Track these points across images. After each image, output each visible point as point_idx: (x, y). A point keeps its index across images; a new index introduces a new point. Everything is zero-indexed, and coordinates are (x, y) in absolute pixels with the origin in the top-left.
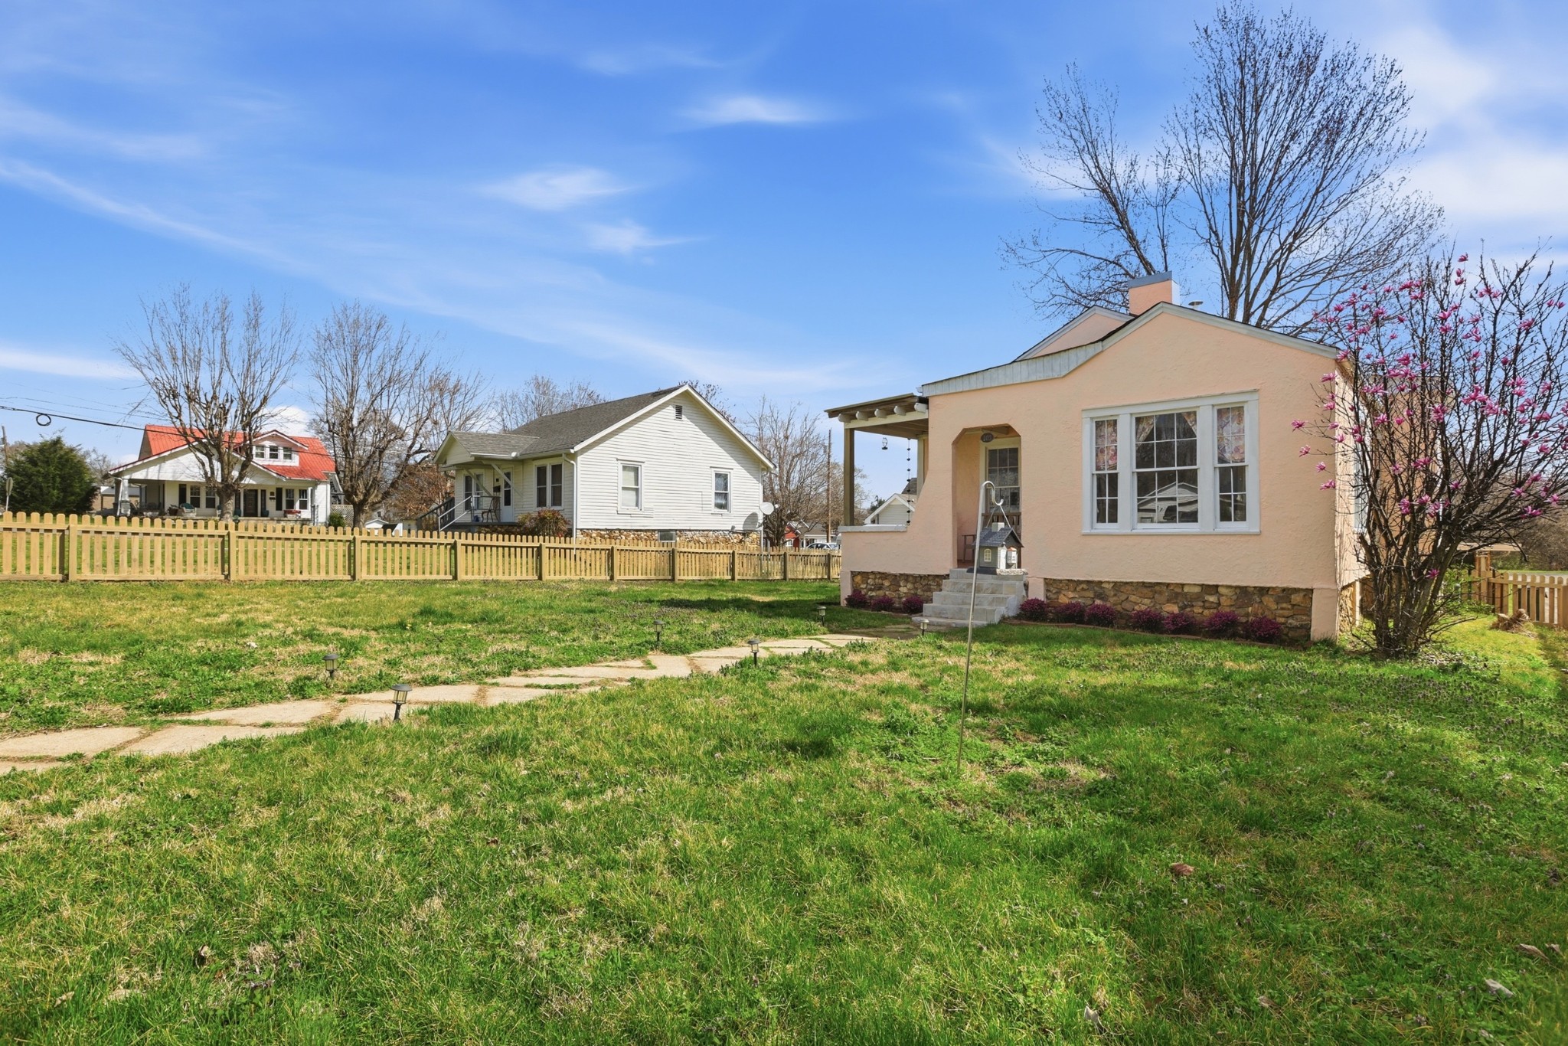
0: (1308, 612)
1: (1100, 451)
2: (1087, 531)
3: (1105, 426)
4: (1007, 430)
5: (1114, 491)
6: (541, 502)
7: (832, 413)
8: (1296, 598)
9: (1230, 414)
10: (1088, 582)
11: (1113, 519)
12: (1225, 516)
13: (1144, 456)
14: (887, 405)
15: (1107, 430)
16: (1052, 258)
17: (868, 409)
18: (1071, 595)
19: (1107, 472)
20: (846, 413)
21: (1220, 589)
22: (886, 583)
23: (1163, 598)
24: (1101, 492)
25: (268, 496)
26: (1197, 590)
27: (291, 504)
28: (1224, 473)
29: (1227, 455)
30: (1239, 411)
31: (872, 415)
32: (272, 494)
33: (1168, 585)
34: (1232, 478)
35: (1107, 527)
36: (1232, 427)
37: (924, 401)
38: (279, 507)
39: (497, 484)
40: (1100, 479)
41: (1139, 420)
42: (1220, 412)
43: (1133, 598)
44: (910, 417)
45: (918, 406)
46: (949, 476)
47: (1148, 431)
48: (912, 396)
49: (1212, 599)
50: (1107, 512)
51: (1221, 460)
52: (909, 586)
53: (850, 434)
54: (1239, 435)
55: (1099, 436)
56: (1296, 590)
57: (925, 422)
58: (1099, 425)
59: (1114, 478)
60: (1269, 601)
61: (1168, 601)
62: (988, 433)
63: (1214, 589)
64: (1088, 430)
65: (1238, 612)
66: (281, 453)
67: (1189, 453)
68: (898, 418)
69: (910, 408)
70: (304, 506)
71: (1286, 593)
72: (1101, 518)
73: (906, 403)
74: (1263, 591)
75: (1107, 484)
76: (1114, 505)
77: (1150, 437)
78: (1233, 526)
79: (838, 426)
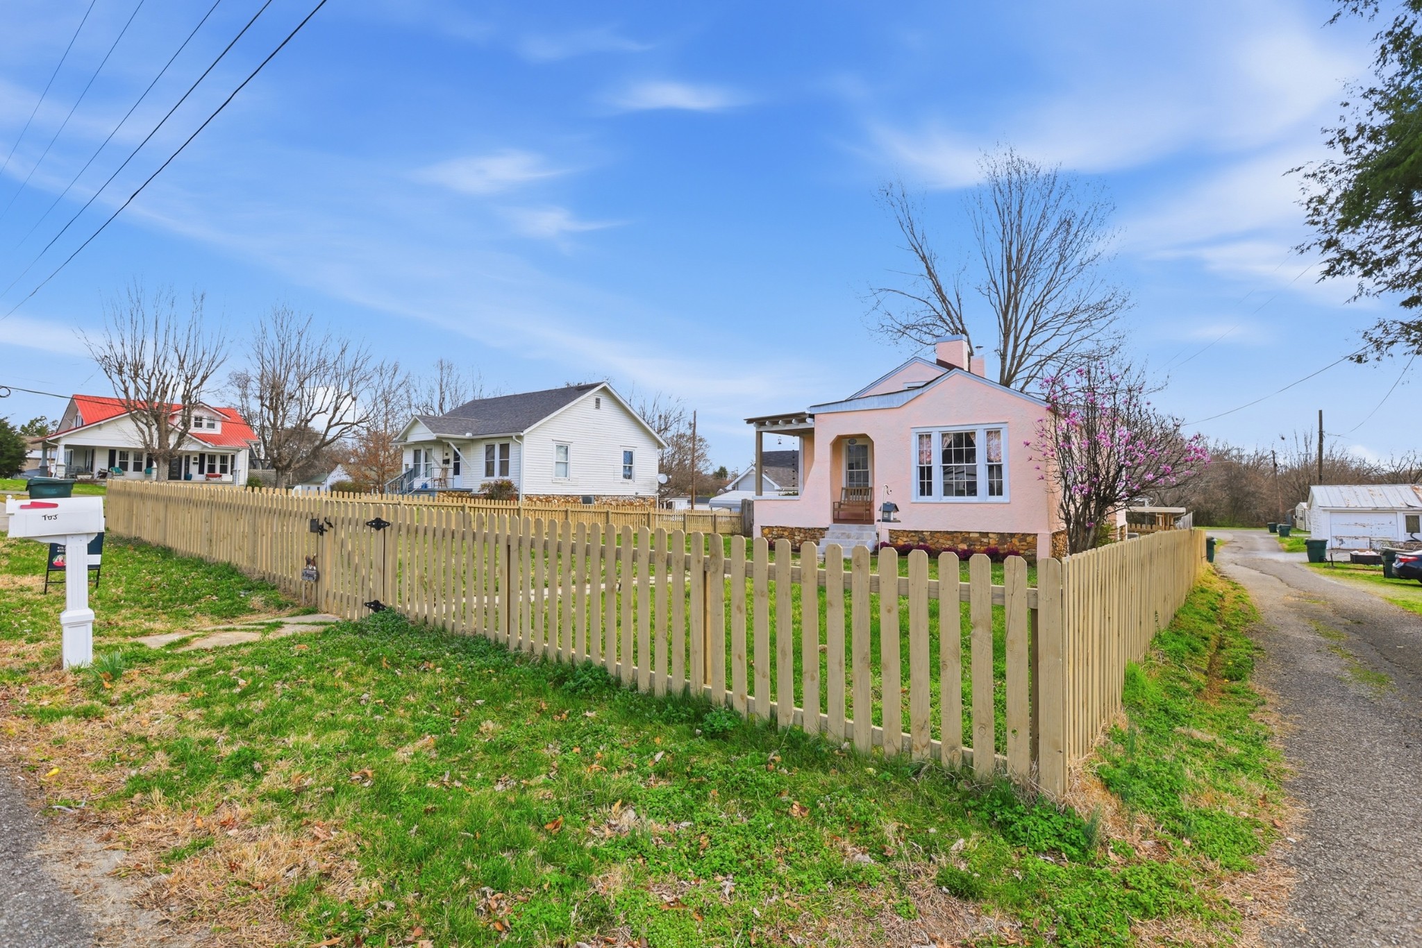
0: (1035, 547)
1: (921, 453)
2: (914, 501)
3: (924, 437)
4: (865, 436)
5: (930, 477)
6: (489, 471)
7: (750, 421)
8: (1029, 539)
9: (992, 433)
10: (915, 532)
11: (930, 493)
12: (991, 493)
13: (946, 456)
14: (787, 418)
15: (925, 440)
16: (881, 295)
17: (774, 420)
18: (905, 539)
19: (925, 465)
20: (760, 422)
21: (990, 535)
22: (786, 534)
23: (959, 541)
24: (922, 477)
25: (192, 461)
26: (977, 535)
27: (212, 469)
28: (991, 468)
29: (992, 458)
30: (998, 432)
31: (776, 423)
32: (195, 459)
33: (961, 532)
34: (995, 470)
35: (926, 498)
36: (994, 442)
37: (812, 416)
38: (201, 471)
39: (446, 458)
40: (922, 469)
41: (944, 436)
42: (988, 433)
43: (941, 541)
44: (802, 426)
45: (809, 420)
46: (828, 465)
47: (948, 441)
48: (804, 413)
49: (985, 540)
50: (926, 489)
51: (989, 460)
52: (802, 535)
53: (760, 435)
54: (998, 447)
55: (921, 443)
56: (1029, 535)
57: (812, 430)
58: (921, 437)
59: (930, 469)
60: (1015, 541)
61: (962, 542)
62: (852, 438)
63: (986, 534)
64: (914, 440)
65: (1000, 547)
66: (205, 422)
67: (971, 455)
68: (795, 425)
69: (804, 421)
70: (224, 470)
71: (1024, 536)
72: (922, 493)
73: (800, 417)
74: (1012, 535)
75: (925, 473)
76: (930, 484)
77: (950, 446)
78: (995, 498)
79: (753, 429)
